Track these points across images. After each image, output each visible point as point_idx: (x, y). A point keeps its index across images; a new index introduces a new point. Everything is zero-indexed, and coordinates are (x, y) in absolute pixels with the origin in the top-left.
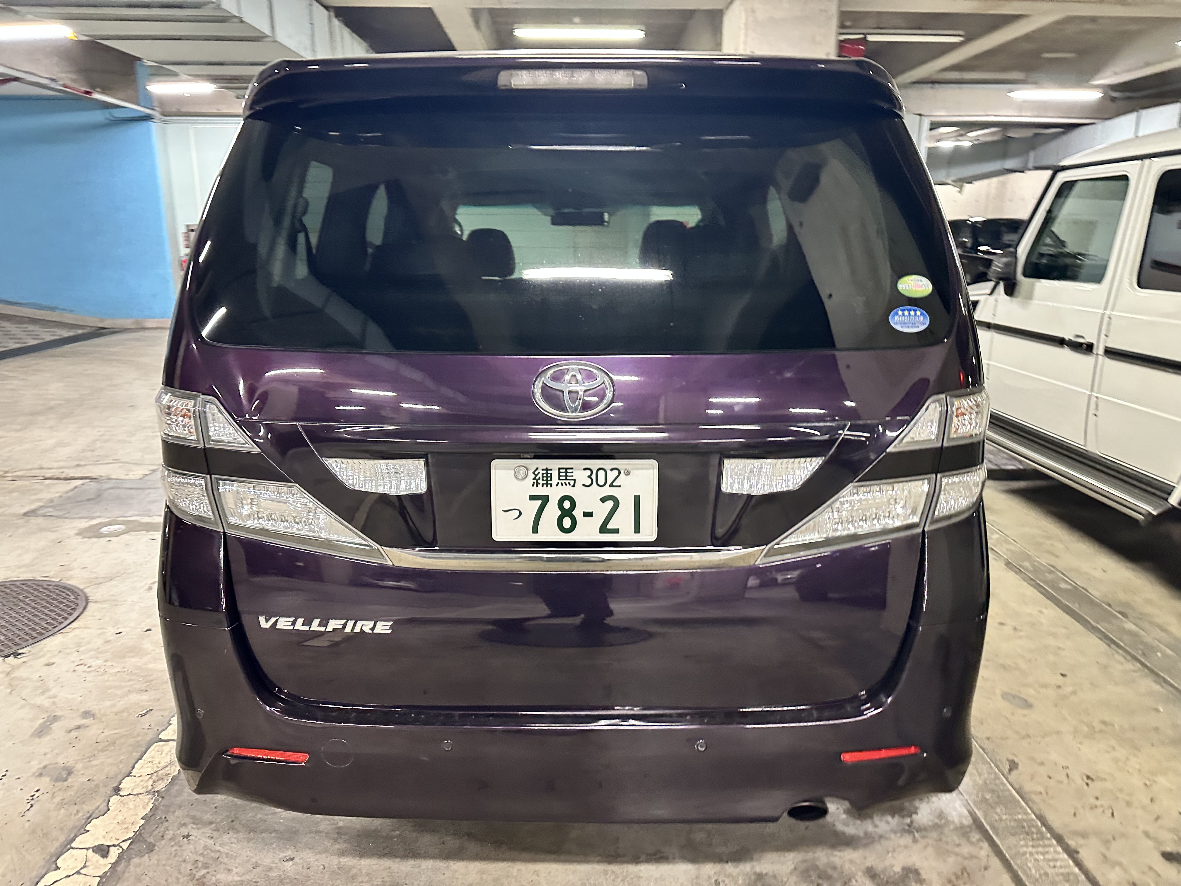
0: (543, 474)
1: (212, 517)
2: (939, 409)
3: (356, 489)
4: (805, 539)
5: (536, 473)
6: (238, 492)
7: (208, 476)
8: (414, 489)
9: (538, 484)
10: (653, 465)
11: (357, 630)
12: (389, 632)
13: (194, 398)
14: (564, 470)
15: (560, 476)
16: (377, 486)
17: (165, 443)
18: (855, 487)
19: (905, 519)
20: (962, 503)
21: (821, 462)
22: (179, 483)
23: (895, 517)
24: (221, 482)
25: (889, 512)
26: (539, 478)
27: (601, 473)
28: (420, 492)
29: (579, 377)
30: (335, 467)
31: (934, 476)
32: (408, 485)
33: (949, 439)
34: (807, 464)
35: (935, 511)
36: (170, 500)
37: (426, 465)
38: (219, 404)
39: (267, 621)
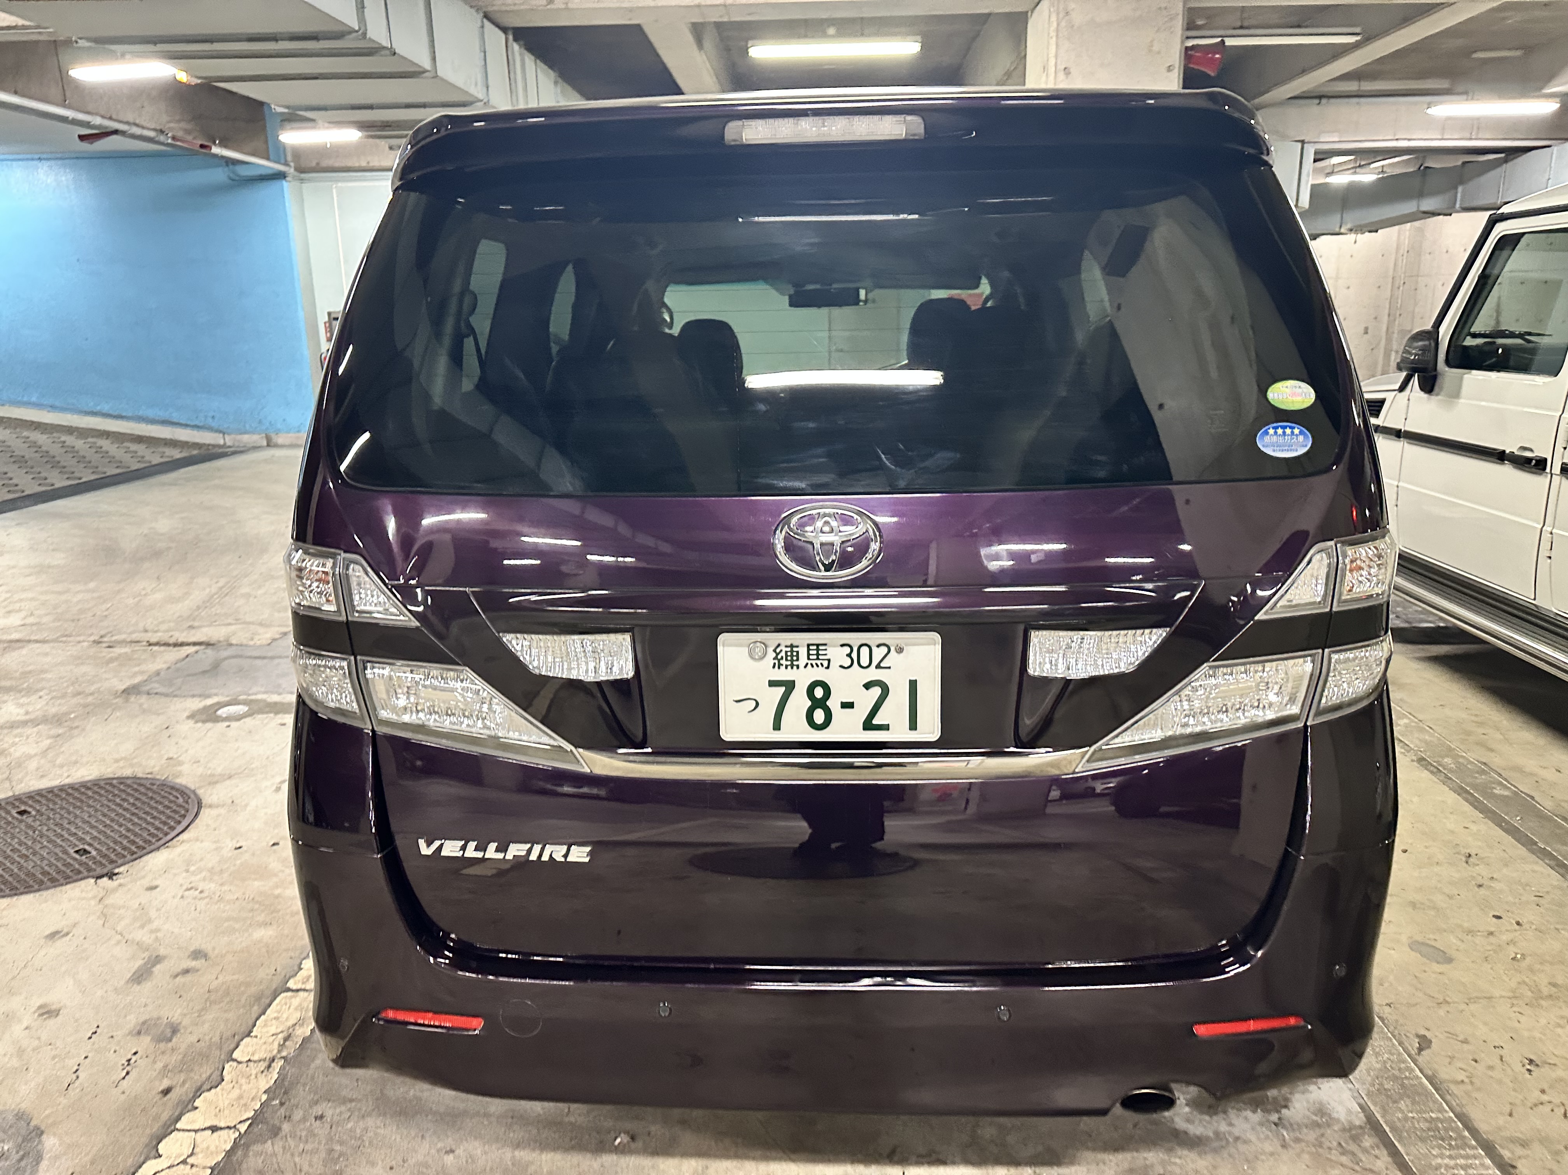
0: (786, 652)
1: (357, 711)
2: (1326, 561)
3: (543, 674)
4: (1143, 737)
5: (778, 651)
6: (390, 678)
7: (352, 658)
8: (618, 672)
9: (780, 665)
10: (934, 639)
11: (545, 858)
12: (587, 860)
13: (333, 556)
14: (815, 647)
15: (809, 655)
16: (570, 669)
17: (295, 614)
18: (1210, 667)
19: (1280, 710)
20: (1358, 687)
21: (1164, 634)
22: (315, 665)
23: (1267, 706)
24: (369, 665)
25: (1259, 701)
26: (782, 658)
27: (865, 651)
28: (625, 676)
29: (834, 524)
30: (515, 645)
31: (1320, 651)
32: (610, 668)
33: (1341, 602)
34: (1146, 637)
35: (1321, 699)
36: (302, 687)
37: (633, 642)
38: (366, 564)
39: (428, 846)
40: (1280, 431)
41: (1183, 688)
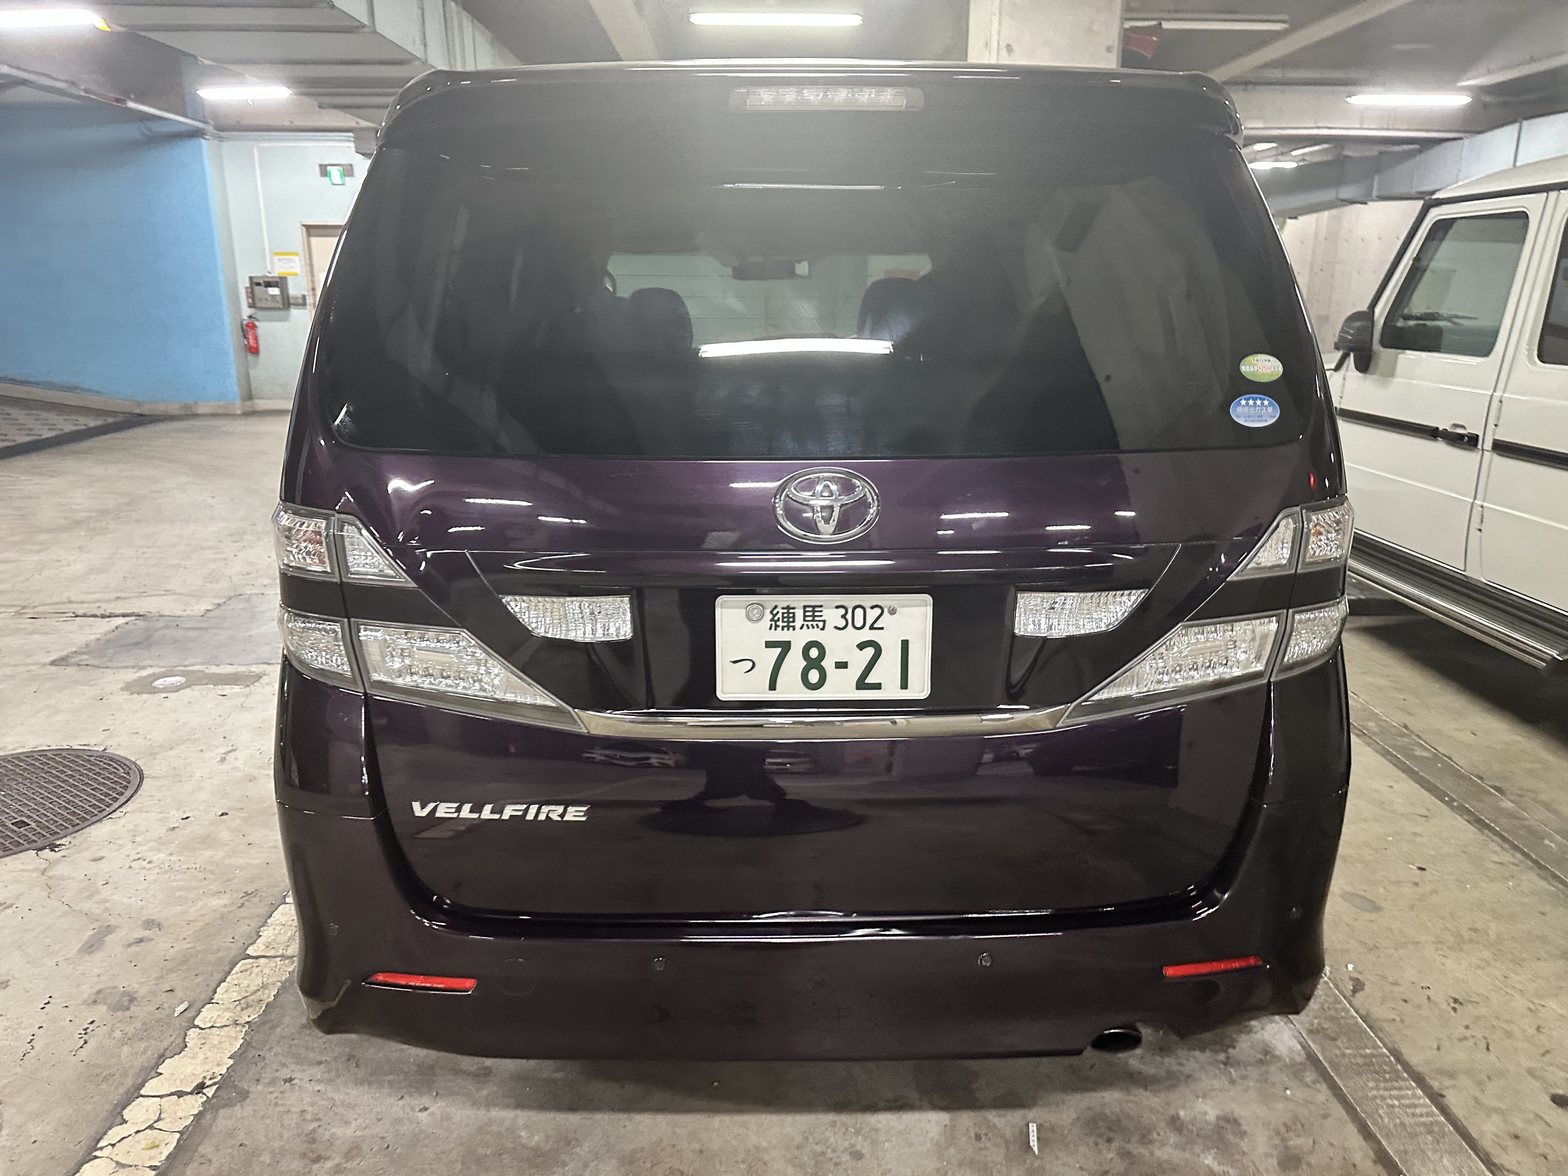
0: (783, 613)
1: (349, 674)
2: (1292, 526)
3: (542, 634)
4: (1120, 693)
5: (775, 612)
6: (384, 640)
7: (345, 620)
8: (615, 634)
9: (777, 626)
10: (925, 601)
11: (542, 817)
12: (584, 819)
13: (327, 518)
14: (811, 609)
15: (805, 616)
16: (568, 631)
17: (284, 577)
18: (1185, 627)
19: (1246, 669)
20: (1316, 647)
21: (1143, 595)
22: (304, 628)
23: (1234, 663)
24: (362, 627)
25: (1226, 658)
26: (779, 619)
27: (859, 612)
28: (623, 638)
29: (834, 487)
30: (514, 607)
31: (1285, 611)
32: (606, 628)
33: (1305, 564)
34: (1125, 598)
35: (1284, 657)
36: (288, 650)
37: (631, 603)
38: (361, 526)
39: (423, 808)
40: (1251, 402)
41: (1159, 647)
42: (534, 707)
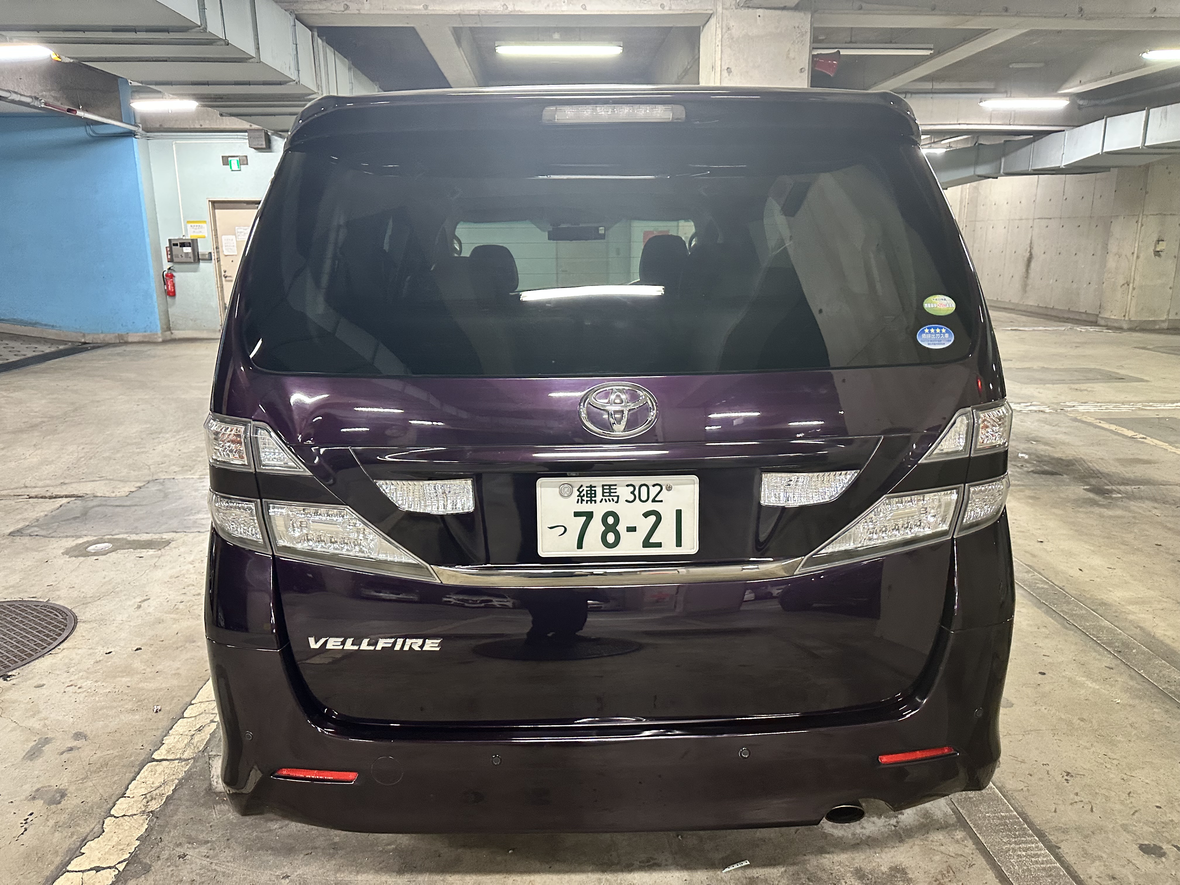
0: (587, 491)
1: (261, 541)
2: (966, 422)
3: (406, 509)
5: (581, 490)
6: (287, 515)
7: (259, 500)
8: (461, 508)
9: (582, 500)
10: (693, 480)
11: (406, 648)
12: (438, 649)
13: (245, 424)
14: (608, 487)
16: (426, 506)
17: (213, 468)
18: (888, 498)
19: (935, 528)
20: (987, 511)
21: (856, 475)
22: (227, 507)
23: (926, 525)
24: (271, 505)
25: (920, 521)
26: (584, 495)
27: (644, 489)
28: (467, 511)
29: (623, 397)
30: (385, 488)
31: (962, 485)
32: (454, 504)
33: (976, 450)
34: (843, 477)
35: (963, 520)
36: (216, 524)
37: (473, 485)
38: (270, 430)
39: (316, 643)
40: (932, 330)
41: (870, 513)
42: (401, 564)
